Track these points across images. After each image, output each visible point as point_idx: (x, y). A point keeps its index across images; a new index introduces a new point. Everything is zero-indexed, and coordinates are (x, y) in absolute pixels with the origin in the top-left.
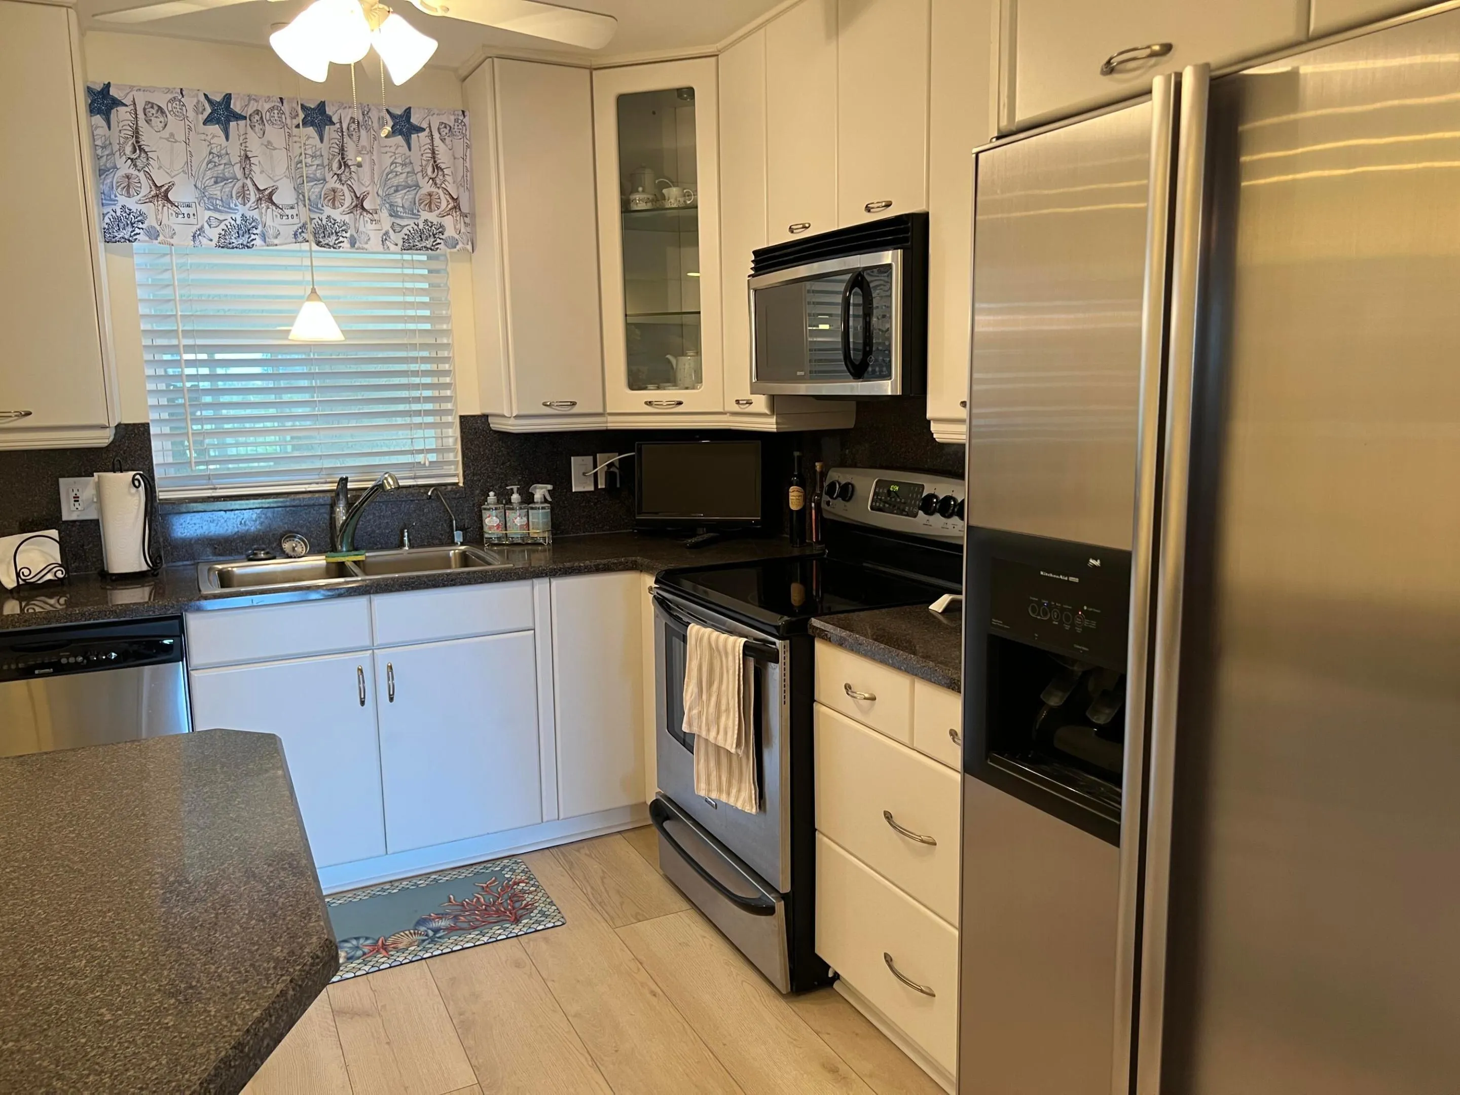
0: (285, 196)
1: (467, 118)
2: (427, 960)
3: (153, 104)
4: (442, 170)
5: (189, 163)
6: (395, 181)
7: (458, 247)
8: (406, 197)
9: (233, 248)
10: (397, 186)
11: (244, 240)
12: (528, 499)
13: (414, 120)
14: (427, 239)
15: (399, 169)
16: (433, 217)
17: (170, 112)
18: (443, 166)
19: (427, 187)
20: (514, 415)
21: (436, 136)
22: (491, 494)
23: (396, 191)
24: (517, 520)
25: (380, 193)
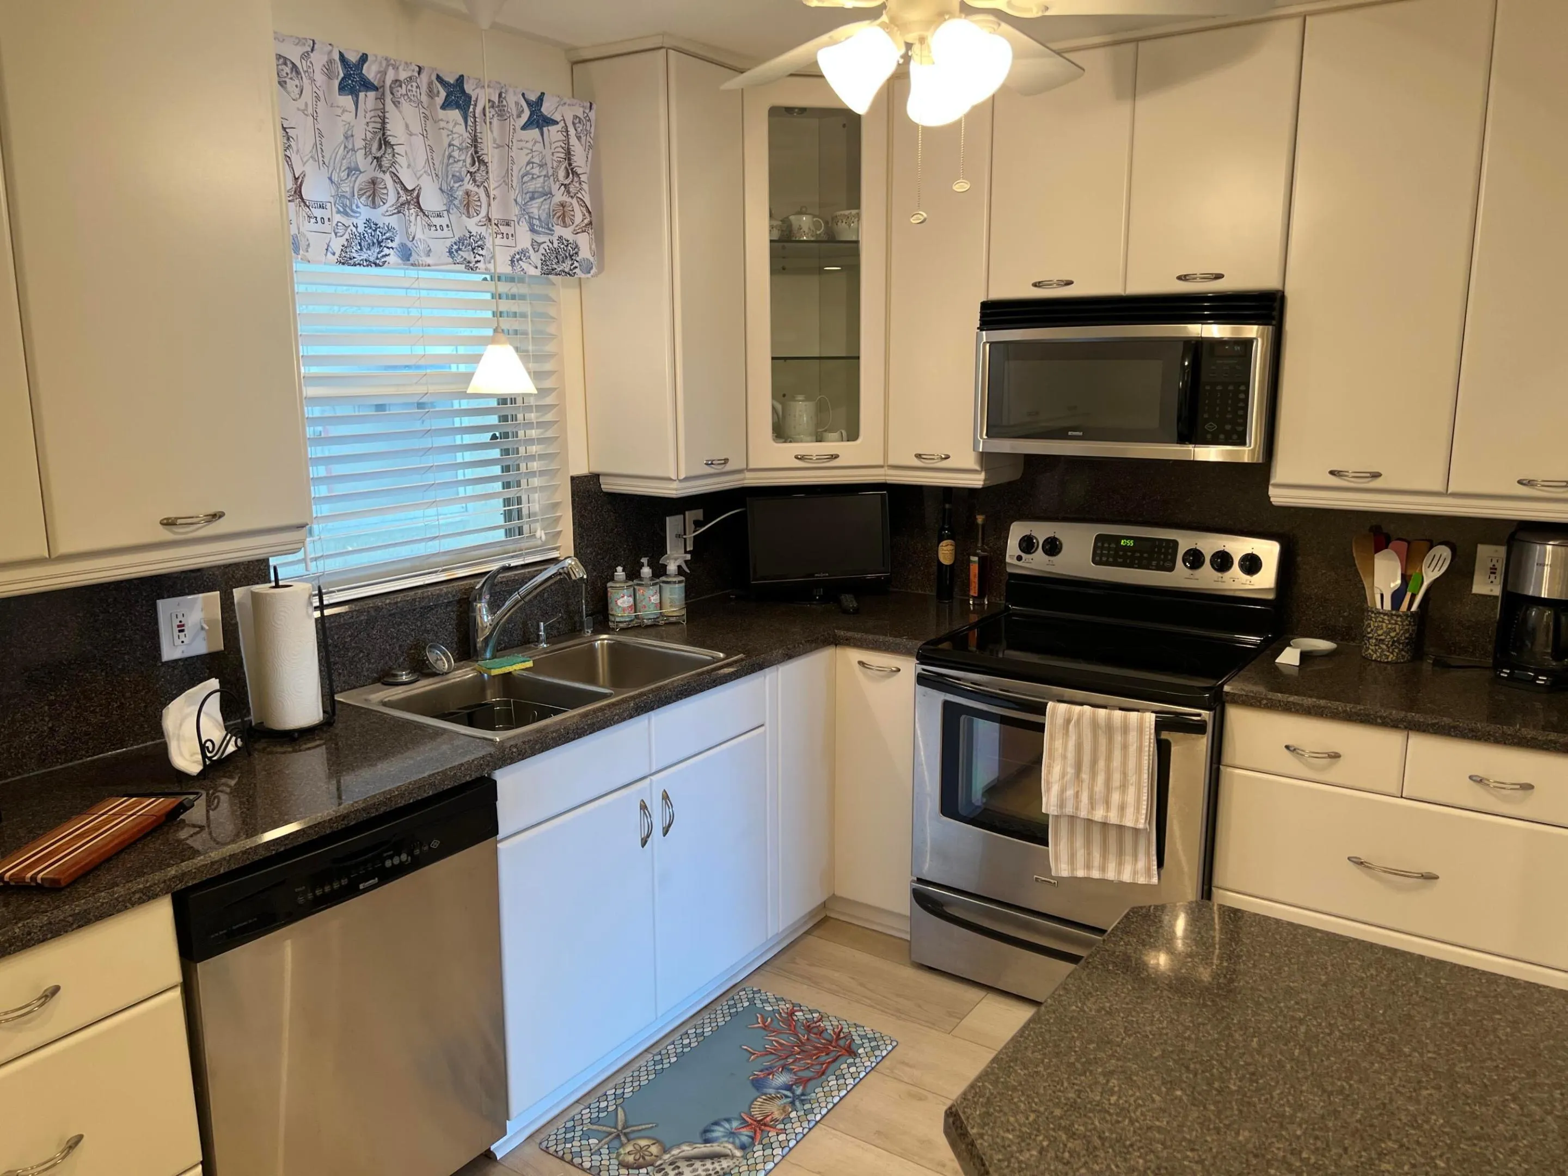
0: (432, 200)
1: (593, 111)
2: (822, 1122)
3: (285, 59)
4: (578, 175)
5: (319, 146)
6: (532, 186)
7: (592, 272)
8: (543, 207)
9: (355, 265)
10: (533, 193)
11: (372, 254)
12: (659, 571)
13: (546, 109)
14: (563, 262)
15: (536, 171)
16: (567, 233)
17: (305, 72)
18: (579, 171)
19: (559, 196)
20: (682, 476)
21: (572, 131)
22: (620, 569)
23: (532, 199)
24: (650, 597)
25: (519, 200)
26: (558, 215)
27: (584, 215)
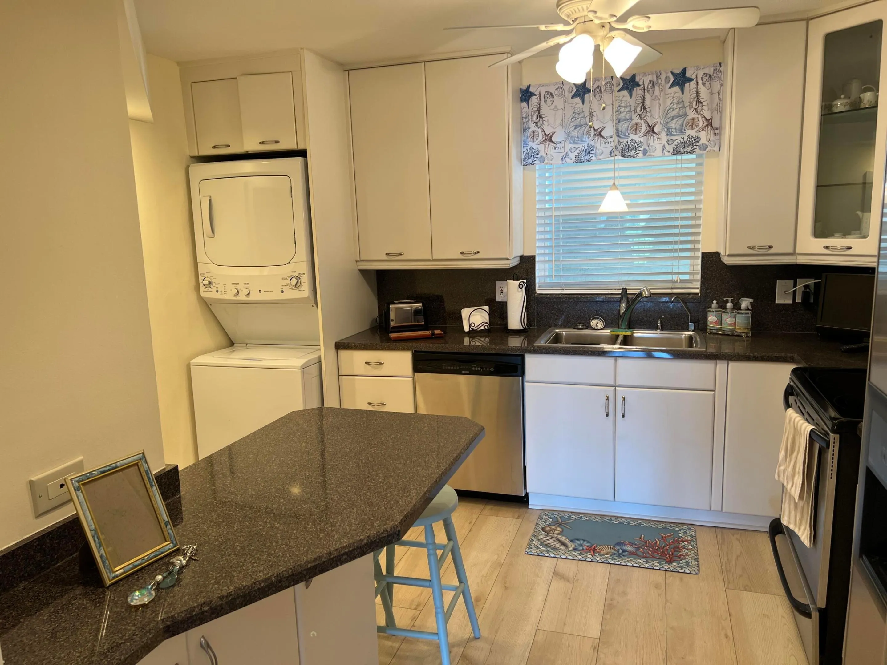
0: (608, 131)
4: (702, 103)
6: (672, 114)
7: (707, 149)
8: (678, 123)
10: (673, 117)
13: (688, 75)
14: (690, 146)
15: (675, 106)
16: (693, 133)
18: (703, 100)
19: (691, 115)
20: (727, 254)
21: (700, 82)
22: (715, 302)
23: (672, 120)
24: (728, 320)
26: (690, 124)
27: (703, 122)
